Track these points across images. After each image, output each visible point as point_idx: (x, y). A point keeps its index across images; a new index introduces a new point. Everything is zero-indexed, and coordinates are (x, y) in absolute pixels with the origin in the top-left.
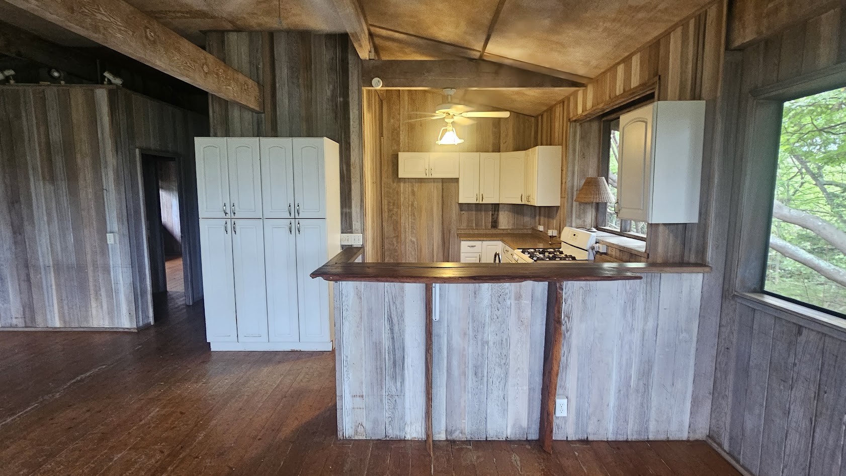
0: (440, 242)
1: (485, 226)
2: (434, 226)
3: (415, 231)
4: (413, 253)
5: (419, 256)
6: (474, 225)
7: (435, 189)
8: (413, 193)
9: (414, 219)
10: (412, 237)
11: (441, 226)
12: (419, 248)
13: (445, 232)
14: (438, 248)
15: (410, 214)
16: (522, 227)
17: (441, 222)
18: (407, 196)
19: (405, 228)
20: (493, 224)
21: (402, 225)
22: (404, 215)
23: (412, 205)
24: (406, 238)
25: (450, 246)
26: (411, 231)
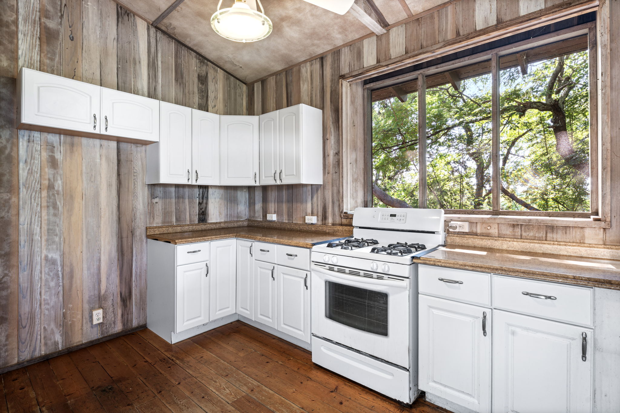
0: (114, 254)
1: (190, 219)
2: (102, 225)
3: (57, 239)
4: (52, 284)
5: (67, 287)
6: (174, 219)
7: (104, 159)
8: (53, 163)
9: (55, 215)
10: (48, 249)
11: (115, 225)
12: (67, 269)
13: (125, 235)
14: (110, 269)
15: (44, 204)
16: (235, 219)
17: (115, 218)
18: (36, 168)
19: (31, 234)
20: (201, 216)
21: (23, 227)
22: (27, 207)
23: (51, 187)
24: (31, 255)
25: (134, 259)
26: (47, 240)
